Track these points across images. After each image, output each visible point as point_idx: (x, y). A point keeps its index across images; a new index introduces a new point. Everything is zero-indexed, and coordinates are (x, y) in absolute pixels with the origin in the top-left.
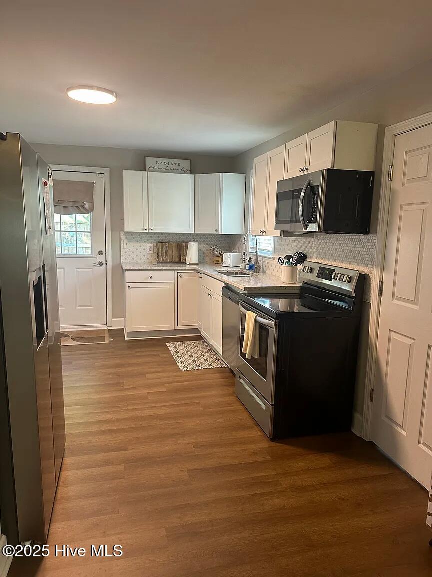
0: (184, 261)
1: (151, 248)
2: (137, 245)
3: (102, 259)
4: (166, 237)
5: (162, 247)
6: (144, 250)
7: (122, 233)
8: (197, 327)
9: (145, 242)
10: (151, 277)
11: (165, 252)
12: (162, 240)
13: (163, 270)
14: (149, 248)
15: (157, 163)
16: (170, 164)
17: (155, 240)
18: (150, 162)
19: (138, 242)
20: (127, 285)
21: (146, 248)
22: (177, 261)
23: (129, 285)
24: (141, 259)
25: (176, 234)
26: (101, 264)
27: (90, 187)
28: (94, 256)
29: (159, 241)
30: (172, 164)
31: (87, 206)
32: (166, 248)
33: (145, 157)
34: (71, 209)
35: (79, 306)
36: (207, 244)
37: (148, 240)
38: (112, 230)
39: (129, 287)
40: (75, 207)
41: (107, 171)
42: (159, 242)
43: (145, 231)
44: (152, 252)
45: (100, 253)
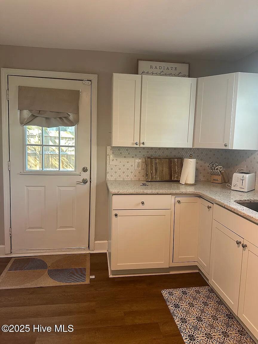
0: (175, 179)
1: (139, 163)
2: (124, 160)
3: (86, 175)
4: (155, 152)
5: (151, 163)
6: (132, 166)
7: (109, 148)
8: (196, 264)
9: (133, 157)
10: (143, 203)
11: (154, 169)
12: (152, 155)
13: (158, 194)
14: (136, 164)
15: (151, 67)
16: (166, 68)
17: (144, 155)
18: (143, 65)
19: (125, 157)
20: (114, 212)
21: (133, 164)
22: (167, 178)
23: (116, 212)
24: (128, 176)
25: (167, 149)
26: (85, 182)
27: (75, 95)
28: (78, 173)
29: (148, 156)
30: (168, 68)
31: (71, 117)
32: (156, 164)
33: (138, 60)
34: (53, 120)
35: (61, 227)
36: (201, 160)
37: (136, 155)
38: (98, 145)
39: (116, 215)
40: (58, 119)
41: (94, 78)
42: (149, 158)
43: (135, 146)
44: (140, 168)
45: (85, 170)
